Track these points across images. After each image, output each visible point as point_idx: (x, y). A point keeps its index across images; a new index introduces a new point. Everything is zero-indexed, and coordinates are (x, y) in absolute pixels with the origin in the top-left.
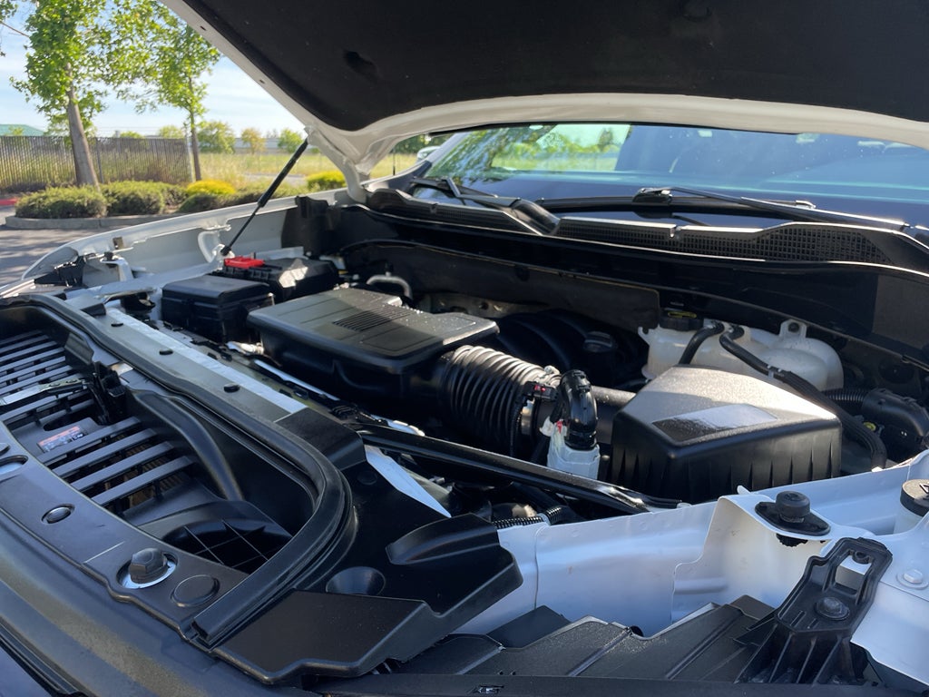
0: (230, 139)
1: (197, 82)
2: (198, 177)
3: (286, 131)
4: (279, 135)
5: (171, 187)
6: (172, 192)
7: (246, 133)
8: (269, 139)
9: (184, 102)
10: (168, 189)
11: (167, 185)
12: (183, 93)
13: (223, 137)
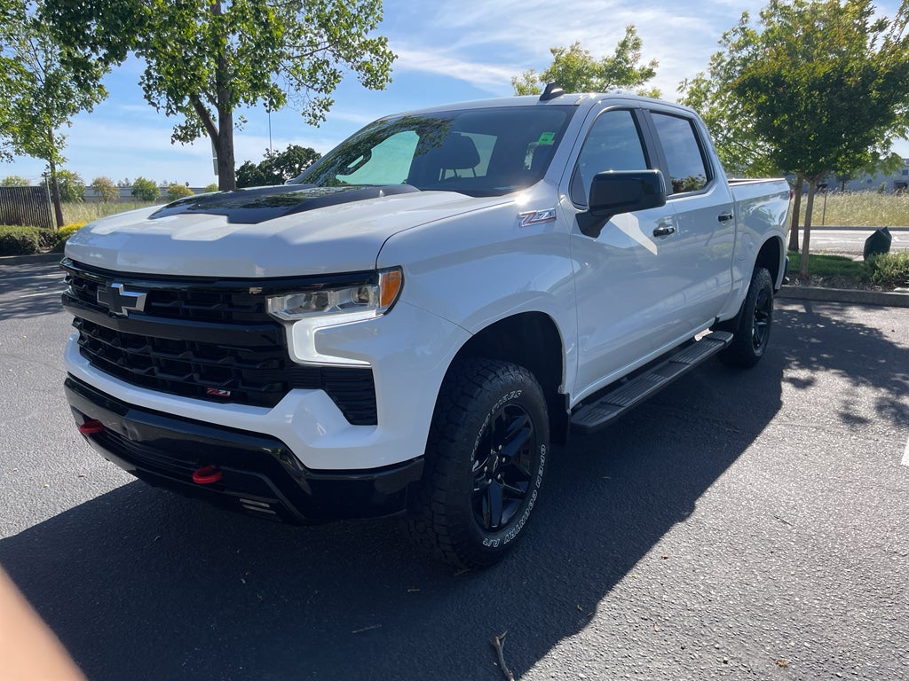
0: (80, 188)
1: (56, 133)
2: (60, 223)
3: (139, 180)
4: (132, 183)
5: (43, 230)
6: (44, 234)
7: (96, 183)
8: (122, 188)
9: (46, 152)
10: (40, 231)
11: (39, 228)
12: (43, 143)
13: (72, 185)
